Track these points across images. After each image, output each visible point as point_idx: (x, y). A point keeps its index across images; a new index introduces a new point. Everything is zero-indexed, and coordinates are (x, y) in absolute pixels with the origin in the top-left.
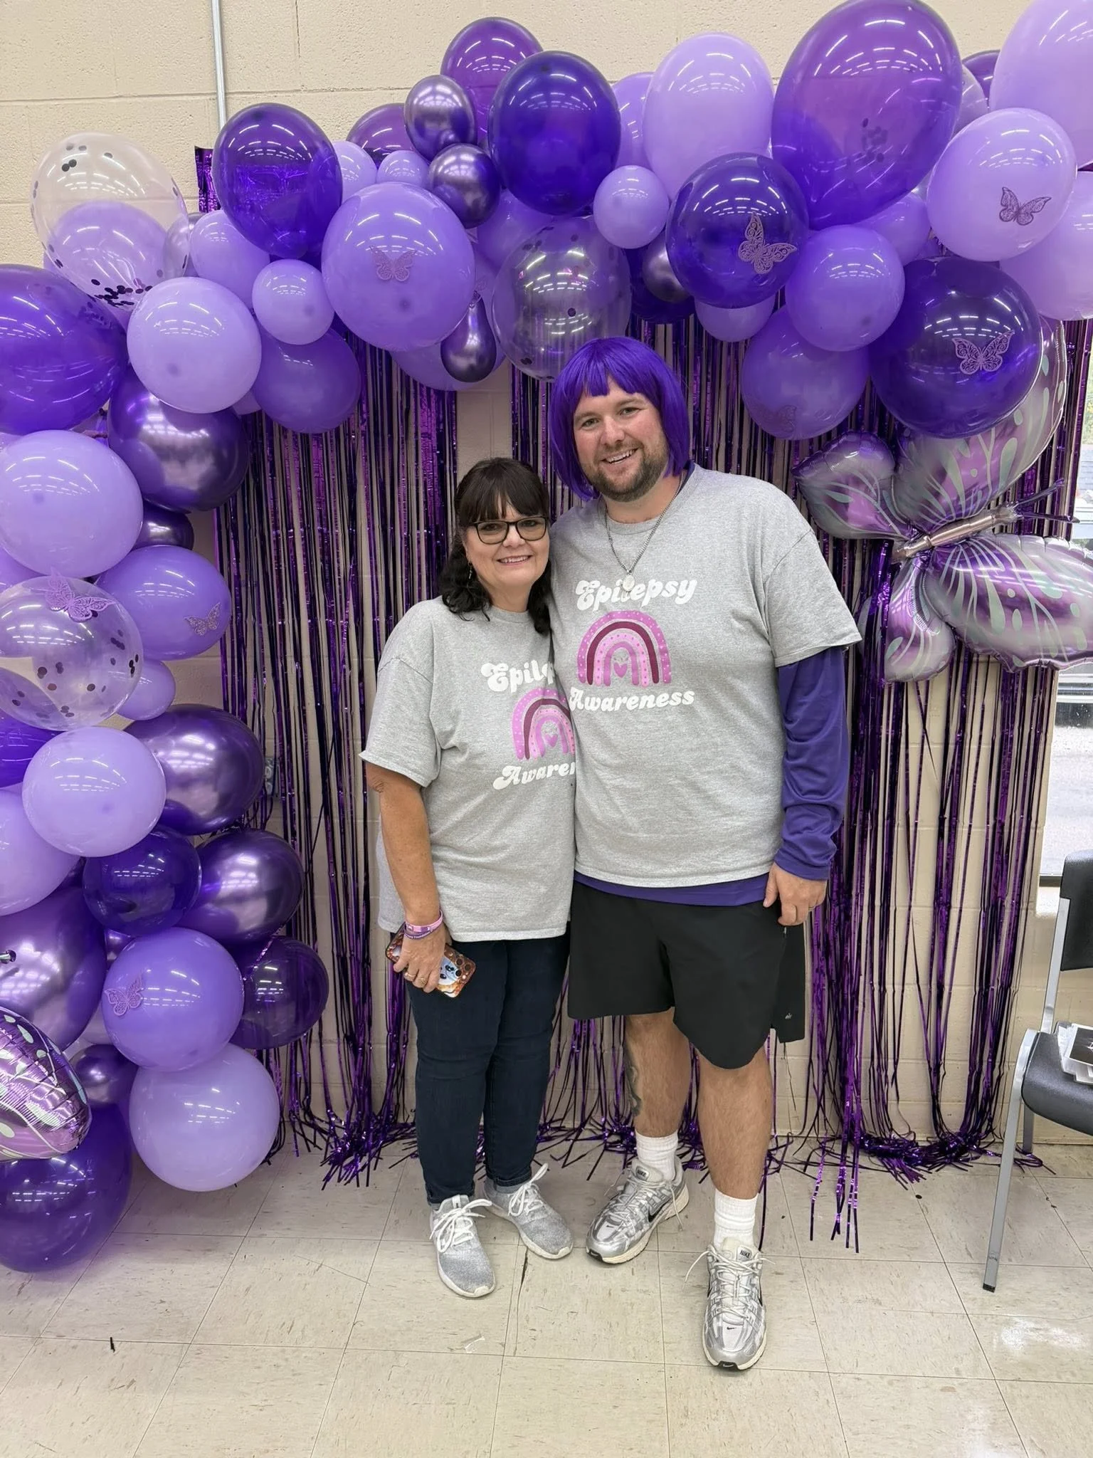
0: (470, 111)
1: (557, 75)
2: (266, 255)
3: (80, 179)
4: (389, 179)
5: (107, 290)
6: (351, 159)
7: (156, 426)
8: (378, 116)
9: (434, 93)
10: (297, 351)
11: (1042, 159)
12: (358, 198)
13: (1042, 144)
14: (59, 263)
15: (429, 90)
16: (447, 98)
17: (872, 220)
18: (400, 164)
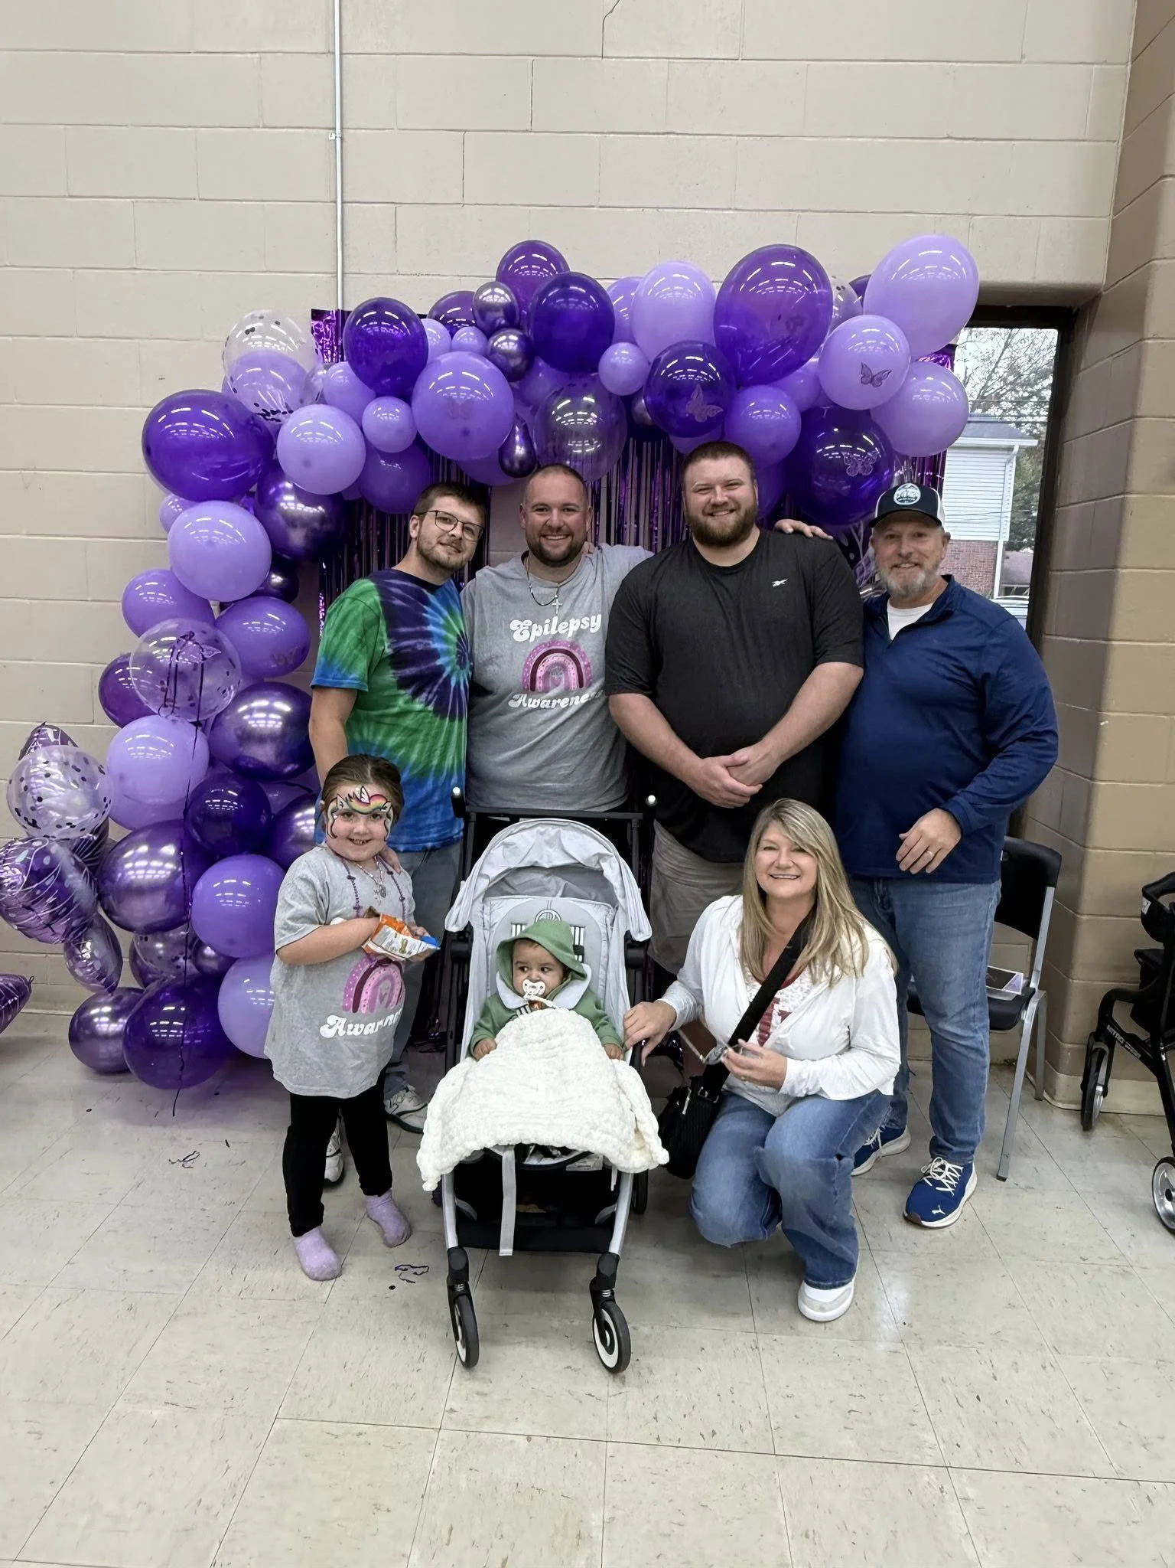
0: (516, 304)
1: (573, 288)
2: (372, 392)
3: (257, 340)
4: (461, 348)
5: (264, 410)
6: (433, 330)
7: (289, 503)
8: (452, 299)
9: (493, 293)
10: (390, 457)
11: (886, 348)
12: (439, 361)
13: (887, 340)
14: (235, 391)
15: (490, 291)
16: (500, 296)
17: (781, 381)
18: (468, 336)
